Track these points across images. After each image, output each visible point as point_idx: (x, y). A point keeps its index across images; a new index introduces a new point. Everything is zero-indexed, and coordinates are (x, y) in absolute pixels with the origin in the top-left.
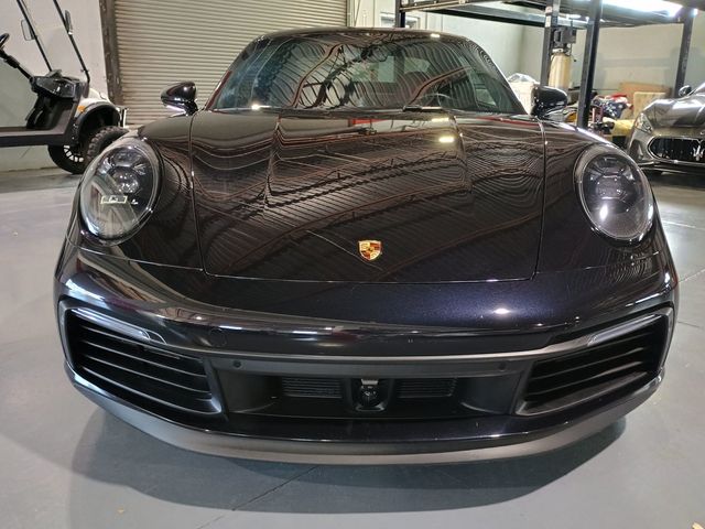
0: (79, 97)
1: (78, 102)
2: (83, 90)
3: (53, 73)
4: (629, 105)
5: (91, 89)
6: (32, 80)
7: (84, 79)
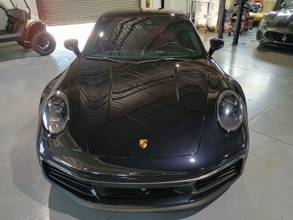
0: (27, 20)
1: (27, 22)
2: (29, 17)
3: (14, 8)
4: (261, 6)
5: (31, 15)
6: (7, 12)
7: (28, 11)
